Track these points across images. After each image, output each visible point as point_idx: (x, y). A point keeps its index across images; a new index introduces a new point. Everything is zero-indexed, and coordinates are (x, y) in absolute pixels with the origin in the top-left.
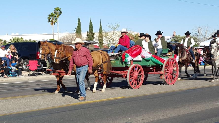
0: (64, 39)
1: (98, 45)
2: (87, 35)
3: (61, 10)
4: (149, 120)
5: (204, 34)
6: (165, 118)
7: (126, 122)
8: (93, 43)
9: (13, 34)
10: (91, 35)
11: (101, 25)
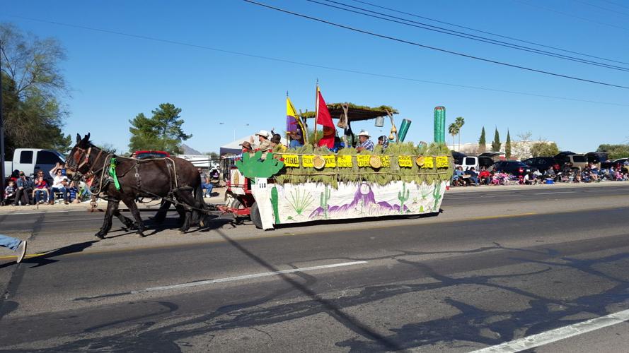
0: (466, 150)
1: (504, 156)
2: (493, 145)
3: (464, 120)
8: (499, 154)
10: (496, 145)
11: (508, 134)
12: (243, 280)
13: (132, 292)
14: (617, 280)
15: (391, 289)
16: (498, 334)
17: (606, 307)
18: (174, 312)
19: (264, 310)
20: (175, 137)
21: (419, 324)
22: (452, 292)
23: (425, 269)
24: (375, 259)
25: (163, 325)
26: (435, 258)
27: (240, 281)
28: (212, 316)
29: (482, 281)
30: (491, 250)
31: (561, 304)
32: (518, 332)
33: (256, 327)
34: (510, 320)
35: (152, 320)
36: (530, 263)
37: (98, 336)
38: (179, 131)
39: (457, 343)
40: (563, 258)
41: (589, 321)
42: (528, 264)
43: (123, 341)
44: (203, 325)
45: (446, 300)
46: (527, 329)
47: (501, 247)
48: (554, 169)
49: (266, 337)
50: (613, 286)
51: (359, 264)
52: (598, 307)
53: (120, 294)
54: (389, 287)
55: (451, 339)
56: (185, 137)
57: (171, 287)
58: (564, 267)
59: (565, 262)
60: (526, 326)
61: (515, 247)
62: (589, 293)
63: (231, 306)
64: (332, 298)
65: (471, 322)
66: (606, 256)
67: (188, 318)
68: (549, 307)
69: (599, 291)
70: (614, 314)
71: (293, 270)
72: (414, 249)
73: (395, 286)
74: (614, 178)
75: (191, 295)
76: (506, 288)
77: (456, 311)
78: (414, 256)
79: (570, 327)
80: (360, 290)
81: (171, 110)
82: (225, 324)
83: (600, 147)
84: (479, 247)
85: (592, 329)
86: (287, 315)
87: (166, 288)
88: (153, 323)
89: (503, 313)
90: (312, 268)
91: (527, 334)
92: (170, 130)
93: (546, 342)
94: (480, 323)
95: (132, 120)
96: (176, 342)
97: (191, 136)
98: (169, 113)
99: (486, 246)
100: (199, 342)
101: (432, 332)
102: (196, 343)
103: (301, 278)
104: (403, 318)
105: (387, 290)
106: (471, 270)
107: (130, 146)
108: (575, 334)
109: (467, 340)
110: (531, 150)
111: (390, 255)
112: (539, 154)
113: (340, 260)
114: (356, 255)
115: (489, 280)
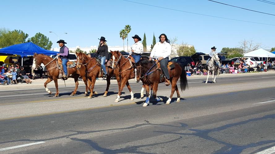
4: (194, 117)
5: (249, 47)
6: (208, 115)
7: (174, 118)
9: (92, 47)
14: (223, 143)
23: (92, 144)
24: (52, 139)
26: (101, 135)
29: (133, 150)
30: (143, 126)
36: (168, 134)
40: (190, 130)
42: (166, 135)
47: (150, 124)
50: (220, 148)
51: (38, 144)
58: (190, 136)
59: (192, 132)
61: (159, 123)
66: (218, 126)
72: (84, 129)
74: (228, 71)
78: (85, 134)
83: (224, 49)
84: (134, 124)
99: (140, 124)
106: (126, 143)
110: (177, 51)
111: (65, 135)
112: (182, 55)
113: (21, 142)
114: (36, 136)
115: (137, 149)
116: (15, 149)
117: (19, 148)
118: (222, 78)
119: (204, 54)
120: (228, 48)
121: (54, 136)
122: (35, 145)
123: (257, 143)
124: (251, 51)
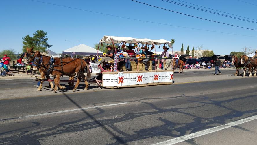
1: (191, 56)
2: (187, 52)
4: (212, 93)
5: (248, 51)
6: (221, 92)
7: (200, 93)
8: (189, 56)
10: (188, 52)
11: (193, 47)
12: (71, 112)
13: (19, 118)
14: (231, 109)
15: (137, 115)
16: (179, 133)
17: (225, 121)
18: (38, 126)
19: (80, 125)
20: (44, 46)
21: (147, 129)
22: (162, 115)
23: (152, 106)
24: (131, 101)
25: (32, 132)
26: (157, 100)
27: (70, 112)
28: (55, 128)
29: (175, 110)
30: (181, 97)
31: (207, 120)
32: (187, 132)
33: (75, 132)
34: (185, 127)
35: (28, 130)
36: (196, 103)
37: (2, 138)
38: (46, 43)
39: (162, 137)
41: (217, 127)
42: (195, 103)
43: (13, 140)
44: (51, 132)
45: (159, 119)
46: (191, 130)
47: (185, 96)
48: (211, 62)
49: (79, 136)
50: (229, 112)
52: (222, 121)
53: (14, 119)
54: (136, 113)
55: (159, 135)
56: (49, 46)
57: (38, 115)
58: (210, 104)
59: (211, 102)
60: (191, 129)
61: (190, 96)
62: (219, 115)
63: (65, 123)
64: (110, 119)
65: (169, 128)
66: (228, 99)
67: (44, 129)
68: (201, 121)
69: (223, 114)
70: (228, 124)
71: (95, 107)
72: (148, 97)
73: (138, 113)
75: (47, 118)
76: (185, 113)
77: (163, 123)
78: (148, 100)
79: (209, 129)
80: (123, 115)
81: (42, 34)
82: (61, 131)
83: (232, 53)
84: (176, 96)
85: (218, 130)
86: (90, 127)
87: (36, 115)
88: (28, 131)
89: (182, 124)
90: (103, 106)
91: (192, 132)
92: (41, 43)
93: (198, 136)
94: (172, 128)
95: (24, 38)
96: (38, 140)
97: (52, 46)
98: (41, 35)
99: (179, 96)
100: (48, 139)
101: (152, 132)
102: (47, 140)
103: (98, 110)
104: (140, 127)
105: (135, 115)
106: (171, 106)
107: (23, 50)
108: (211, 132)
109: (166, 135)
110: (202, 54)
111: (138, 100)
112: (205, 56)
113: (116, 102)
114: (123, 100)
115: (178, 110)
116: (113, 106)
117: (115, 105)
118: (230, 70)
119: (219, 56)
120: (235, 52)
121: (132, 100)
122: (123, 104)
123: (252, 111)
124: (250, 54)
